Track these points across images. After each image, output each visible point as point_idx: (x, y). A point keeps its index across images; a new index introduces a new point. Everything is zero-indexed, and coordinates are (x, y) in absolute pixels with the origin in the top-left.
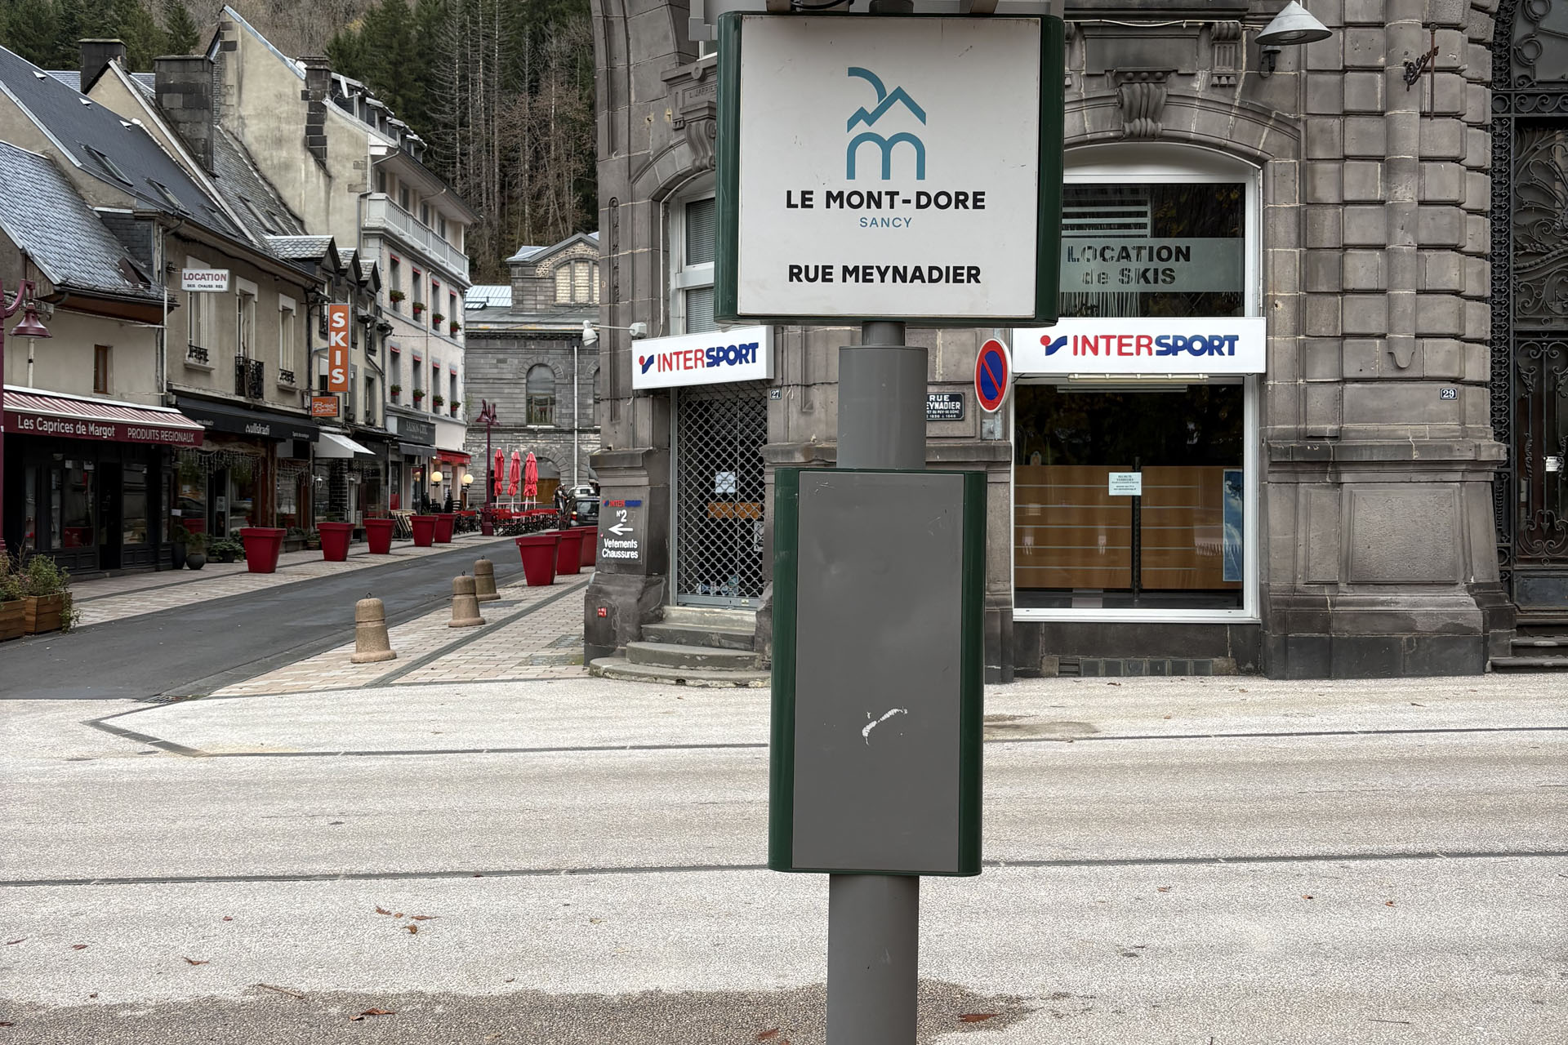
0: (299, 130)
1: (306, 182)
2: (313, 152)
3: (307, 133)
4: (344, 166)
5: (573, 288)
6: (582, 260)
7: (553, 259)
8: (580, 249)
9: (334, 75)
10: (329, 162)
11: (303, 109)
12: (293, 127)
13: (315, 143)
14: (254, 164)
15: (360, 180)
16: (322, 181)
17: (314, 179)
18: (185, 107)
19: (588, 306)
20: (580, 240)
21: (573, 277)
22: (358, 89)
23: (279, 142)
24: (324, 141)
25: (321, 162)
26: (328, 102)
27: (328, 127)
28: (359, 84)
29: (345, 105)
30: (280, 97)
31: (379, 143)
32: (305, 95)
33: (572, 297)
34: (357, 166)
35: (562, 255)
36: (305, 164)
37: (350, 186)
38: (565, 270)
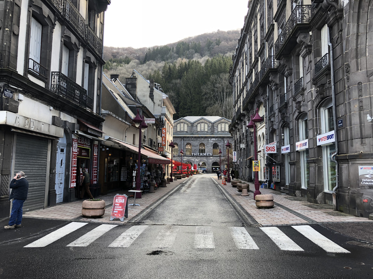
0: (148, 94)
1: (150, 104)
2: (151, 98)
3: (150, 94)
4: (157, 101)
5: (180, 128)
6: (182, 122)
7: (176, 123)
8: (182, 120)
9: (155, 83)
10: (154, 100)
11: (149, 89)
12: (147, 93)
13: (151, 96)
14: (139, 101)
15: (160, 104)
16: (153, 104)
17: (151, 104)
18: (132, 88)
19: (183, 132)
20: (182, 119)
21: (180, 126)
22: (159, 86)
23: (144, 96)
24: (153, 96)
25: (152, 99)
26: (154, 88)
27: (154, 93)
28: (159, 85)
29: (157, 89)
30: (144, 87)
31: (164, 96)
32: (149, 87)
33: (180, 130)
34: (160, 101)
35: (178, 122)
36: (149, 100)
37: (158, 105)
38: (179, 125)
